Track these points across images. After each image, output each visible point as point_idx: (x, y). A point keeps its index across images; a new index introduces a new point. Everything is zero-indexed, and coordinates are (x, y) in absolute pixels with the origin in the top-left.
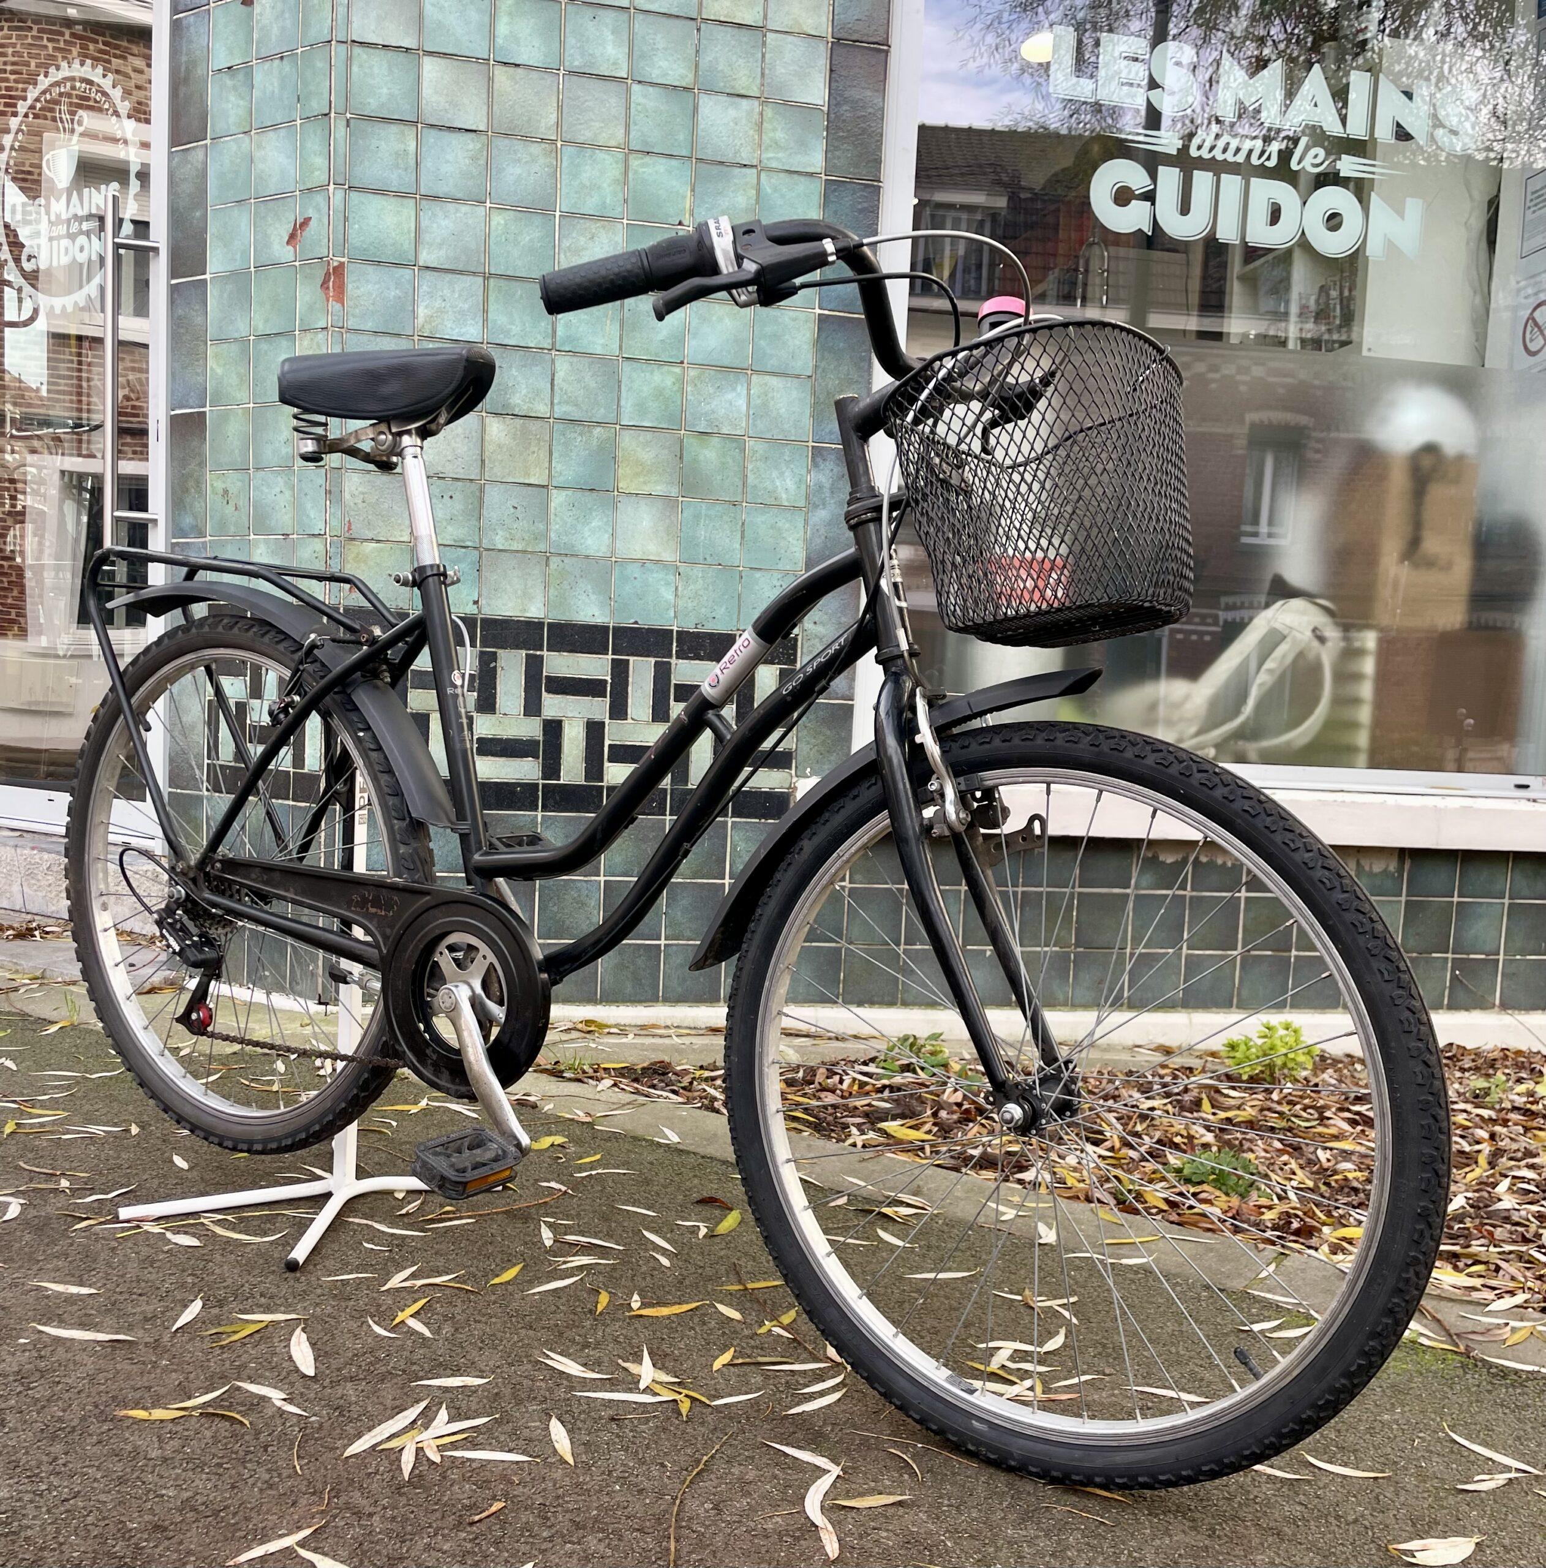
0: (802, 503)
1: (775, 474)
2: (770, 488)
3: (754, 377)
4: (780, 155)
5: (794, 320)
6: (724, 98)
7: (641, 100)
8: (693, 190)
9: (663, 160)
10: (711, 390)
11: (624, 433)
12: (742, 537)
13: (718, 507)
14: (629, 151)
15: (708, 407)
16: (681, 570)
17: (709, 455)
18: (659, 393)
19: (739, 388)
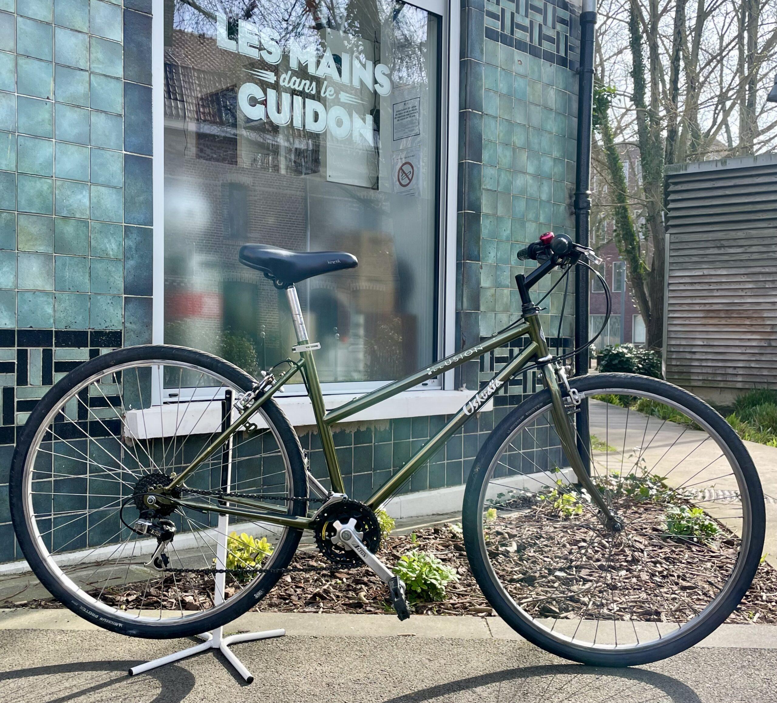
0: (121, 257)
1: (106, 241)
2: (104, 248)
3: (92, 187)
4: (100, 66)
5: (113, 156)
6: (68, 31)
7: (23, 27)
8: (55, 80)
9: (37, 62)
10: (69, 193)
11: (20, 216)
12: (90, 276)
13: (75, 259)
14: (18, 55)
15: (67, 203)
16: (56, 295)
17: (69, 229)
18: (40, 194)
19: (84, 192)
